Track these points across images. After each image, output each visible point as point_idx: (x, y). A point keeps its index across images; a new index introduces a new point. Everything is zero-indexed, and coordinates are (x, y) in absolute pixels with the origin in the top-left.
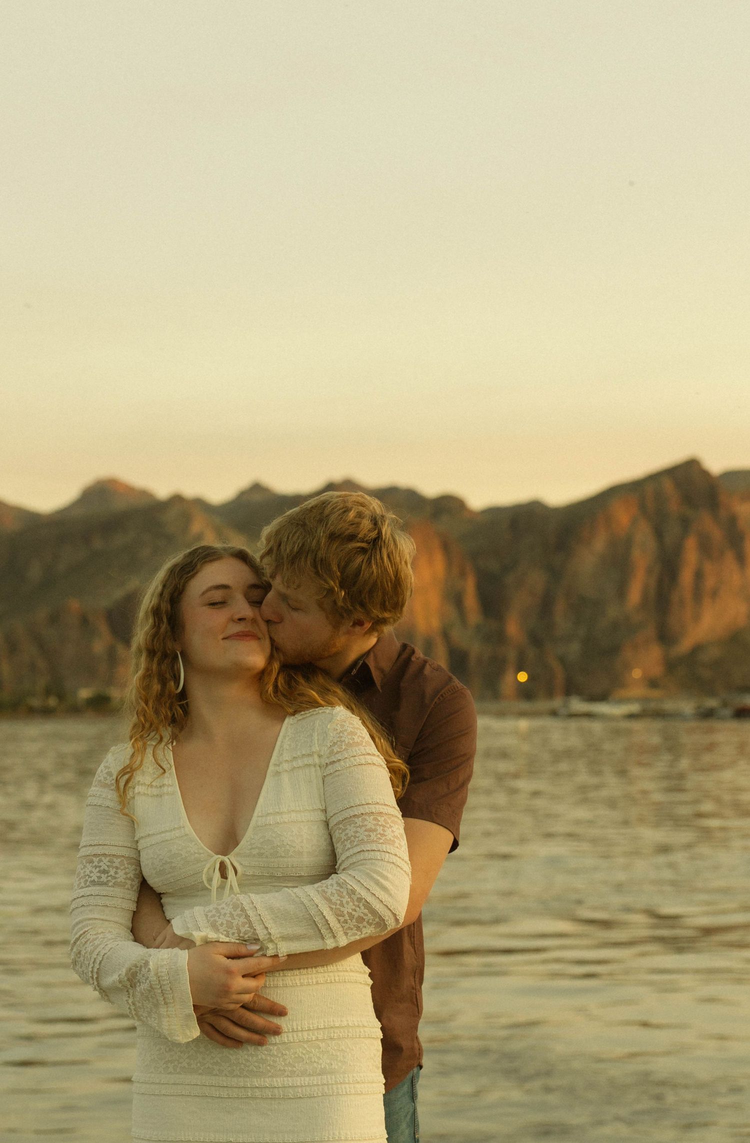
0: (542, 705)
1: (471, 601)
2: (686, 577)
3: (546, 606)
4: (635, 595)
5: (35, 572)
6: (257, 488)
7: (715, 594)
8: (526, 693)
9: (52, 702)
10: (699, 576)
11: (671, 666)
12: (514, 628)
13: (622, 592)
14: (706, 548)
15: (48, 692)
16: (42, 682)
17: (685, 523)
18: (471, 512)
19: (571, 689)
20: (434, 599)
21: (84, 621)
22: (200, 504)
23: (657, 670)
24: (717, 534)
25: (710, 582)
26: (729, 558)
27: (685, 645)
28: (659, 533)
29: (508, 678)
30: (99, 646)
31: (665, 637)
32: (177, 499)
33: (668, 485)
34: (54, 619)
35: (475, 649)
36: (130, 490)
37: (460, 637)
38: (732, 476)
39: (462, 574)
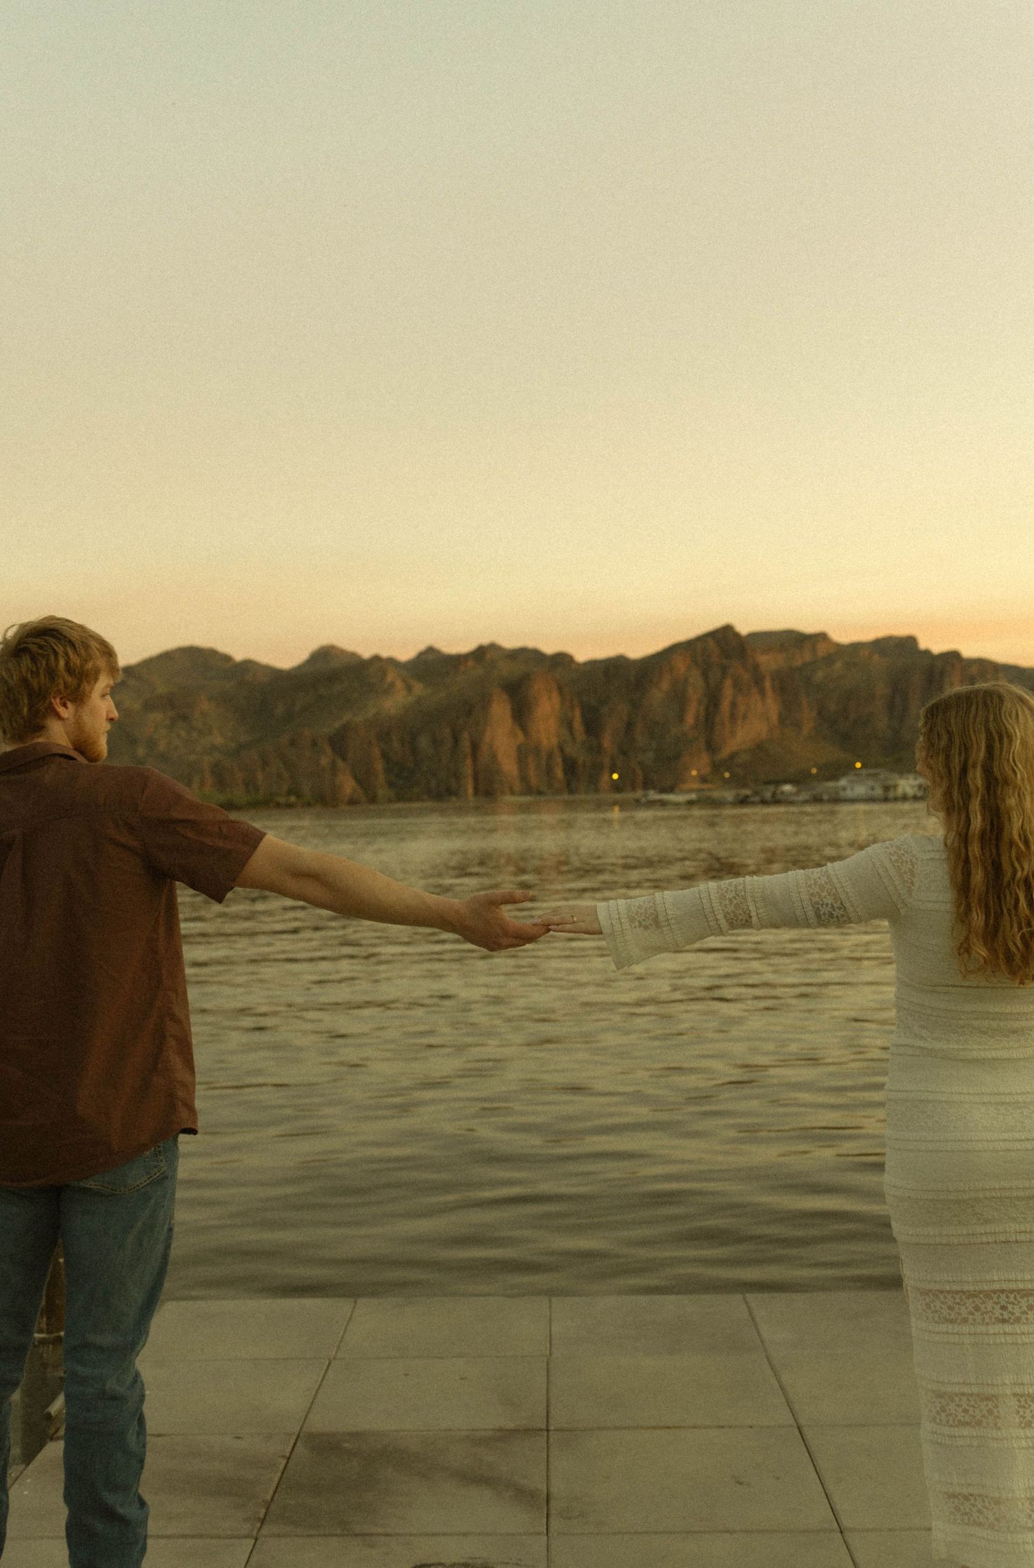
0: (629, 795)
1: (578, 725)
2: (725, 705)
3: (629, 726)
4: (690, 719)
5: (280, 710)
6: (431, 650)
7: (745, 717)
8: (617, 787)
9: (293, 799)
10: (734, 705)
11: (717, 767)
12: (607, 742)
13: (681, 719)
14: (737, 685)
15: (289, 793)
16: (285, 787)
17: (724, 669)
18: (578, 664)
19: (647, 785)
20: (553, 724)
21: (314, 744)
22: (392, 661)
23: (707, 770)
24: (746, 676)
25: (742, 709)
26: (754, 690)
27: (725, 753)
28: (705, 675)
29: (605, 777)
30: (325, 761)
31: (711, 747)
32: (376, 658)
33: (711, 643)
34: (293, 743)
35: (582, 758)
36: (343, 652)
37: (570, 750)
38: (754, 636)
39: (572, 707)
